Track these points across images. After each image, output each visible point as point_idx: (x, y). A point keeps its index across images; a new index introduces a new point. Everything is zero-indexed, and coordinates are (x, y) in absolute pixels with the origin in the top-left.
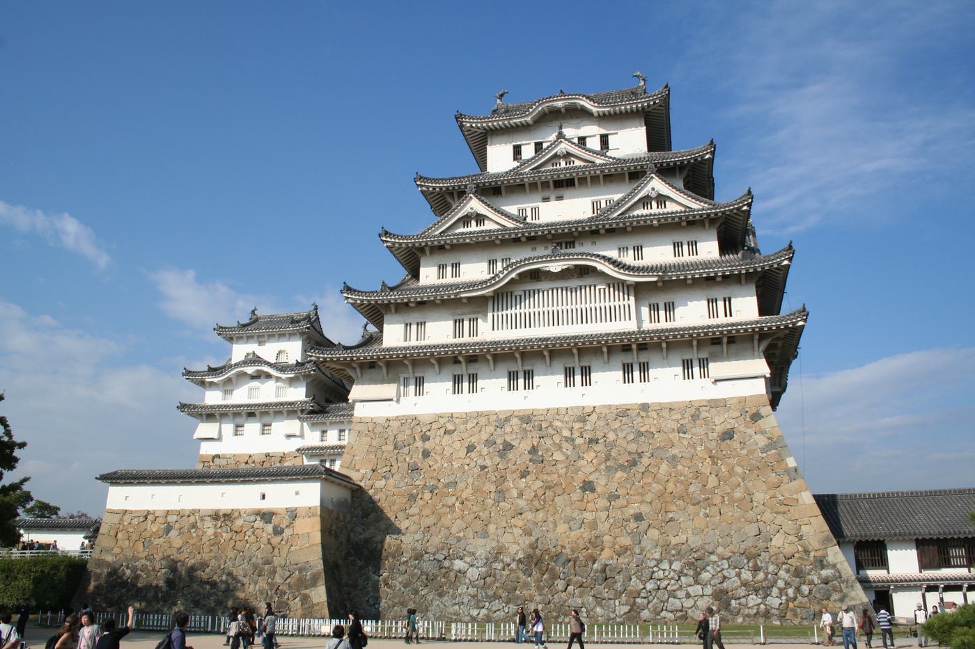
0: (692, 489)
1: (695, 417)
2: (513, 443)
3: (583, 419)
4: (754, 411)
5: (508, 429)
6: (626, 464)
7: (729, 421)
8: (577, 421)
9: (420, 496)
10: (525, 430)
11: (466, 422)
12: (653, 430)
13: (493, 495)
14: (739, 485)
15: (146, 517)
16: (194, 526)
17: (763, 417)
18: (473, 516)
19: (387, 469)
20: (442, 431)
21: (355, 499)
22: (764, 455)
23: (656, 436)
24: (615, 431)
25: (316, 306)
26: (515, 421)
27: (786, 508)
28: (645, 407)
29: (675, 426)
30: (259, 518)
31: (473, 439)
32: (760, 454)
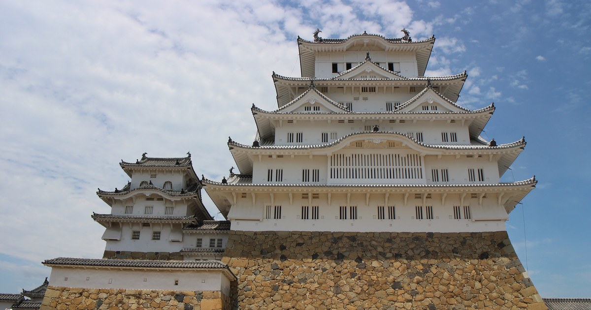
0: (465, 289)
1: (463, 243)
2: (345, 254)
3: (389, 240)
4: (500, 242)
5: (340, 245)
6: (421, 271)
7: (485, 247)
8: (387, 242)
9: (280, 287)
10: (352, 246)
11: (311, 238)
12: (437, 250)
13: (332, 289)
14: (495, 288)
15: (81, 294)
16: (121, 302)
17: (505, 245)
18: (320, 302)
19: (256, 267)
20: (295, 244)
21: (232, 287)
22: (508, 270)
23: (439, 254)
24: (412, 249)
25: (190, 155)
26: (345, 240)
27: (525, 305)
28: (430, 235)
29: (451, 248)
30: (173, 298)
31: (317, 251)
32: (506, 269)
